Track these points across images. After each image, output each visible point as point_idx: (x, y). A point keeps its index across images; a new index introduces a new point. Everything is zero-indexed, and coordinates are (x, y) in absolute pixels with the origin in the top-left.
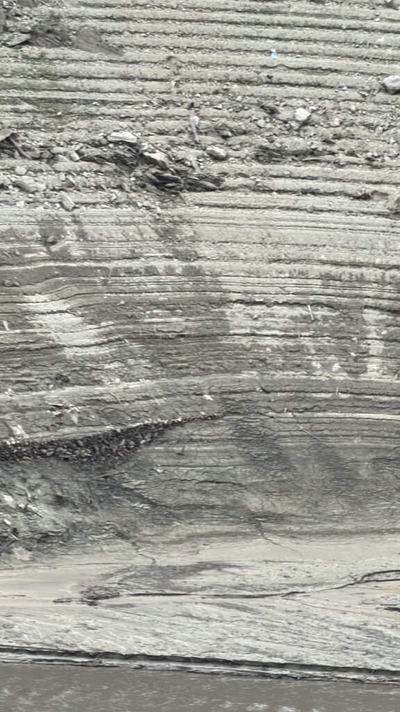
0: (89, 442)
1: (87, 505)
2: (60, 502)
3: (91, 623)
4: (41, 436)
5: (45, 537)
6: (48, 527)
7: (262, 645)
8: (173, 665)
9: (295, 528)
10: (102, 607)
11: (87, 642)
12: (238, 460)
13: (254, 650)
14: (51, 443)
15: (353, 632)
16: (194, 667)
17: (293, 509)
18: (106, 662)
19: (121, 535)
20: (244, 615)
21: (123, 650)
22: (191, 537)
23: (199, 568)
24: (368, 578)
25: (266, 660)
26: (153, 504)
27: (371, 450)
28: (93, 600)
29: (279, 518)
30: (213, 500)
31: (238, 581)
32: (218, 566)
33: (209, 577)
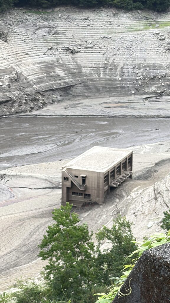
0: (64, 88)
1: (64, 96)
2: (61, 96)
3: (65, 112)
4: (58, 87)
5: (59, 101)
6: (59, 99)
7: (88, 113)
8: (76, 116)
9: (92, 97)
10: (67, 109)
11: (65, 114)
12: (84, 89)
13: (87, 114)
14: (59, 88)
15: (100, 111)
16: (79, 117)
17: (92, 95)
18: (68, 117)
19: (69, 100)
20: (86, 109)
21: (70, 115)
22: (78, 100)
23: (79, 104)
24: (102, 103)
25: (88, 115)
26: (73, 95)
27: (102, 86)
28: (66, 109)
29: (90, 96)
30: (81, 94)
31: (85, 105)
32: (82, 103)
33: (81, 105)
